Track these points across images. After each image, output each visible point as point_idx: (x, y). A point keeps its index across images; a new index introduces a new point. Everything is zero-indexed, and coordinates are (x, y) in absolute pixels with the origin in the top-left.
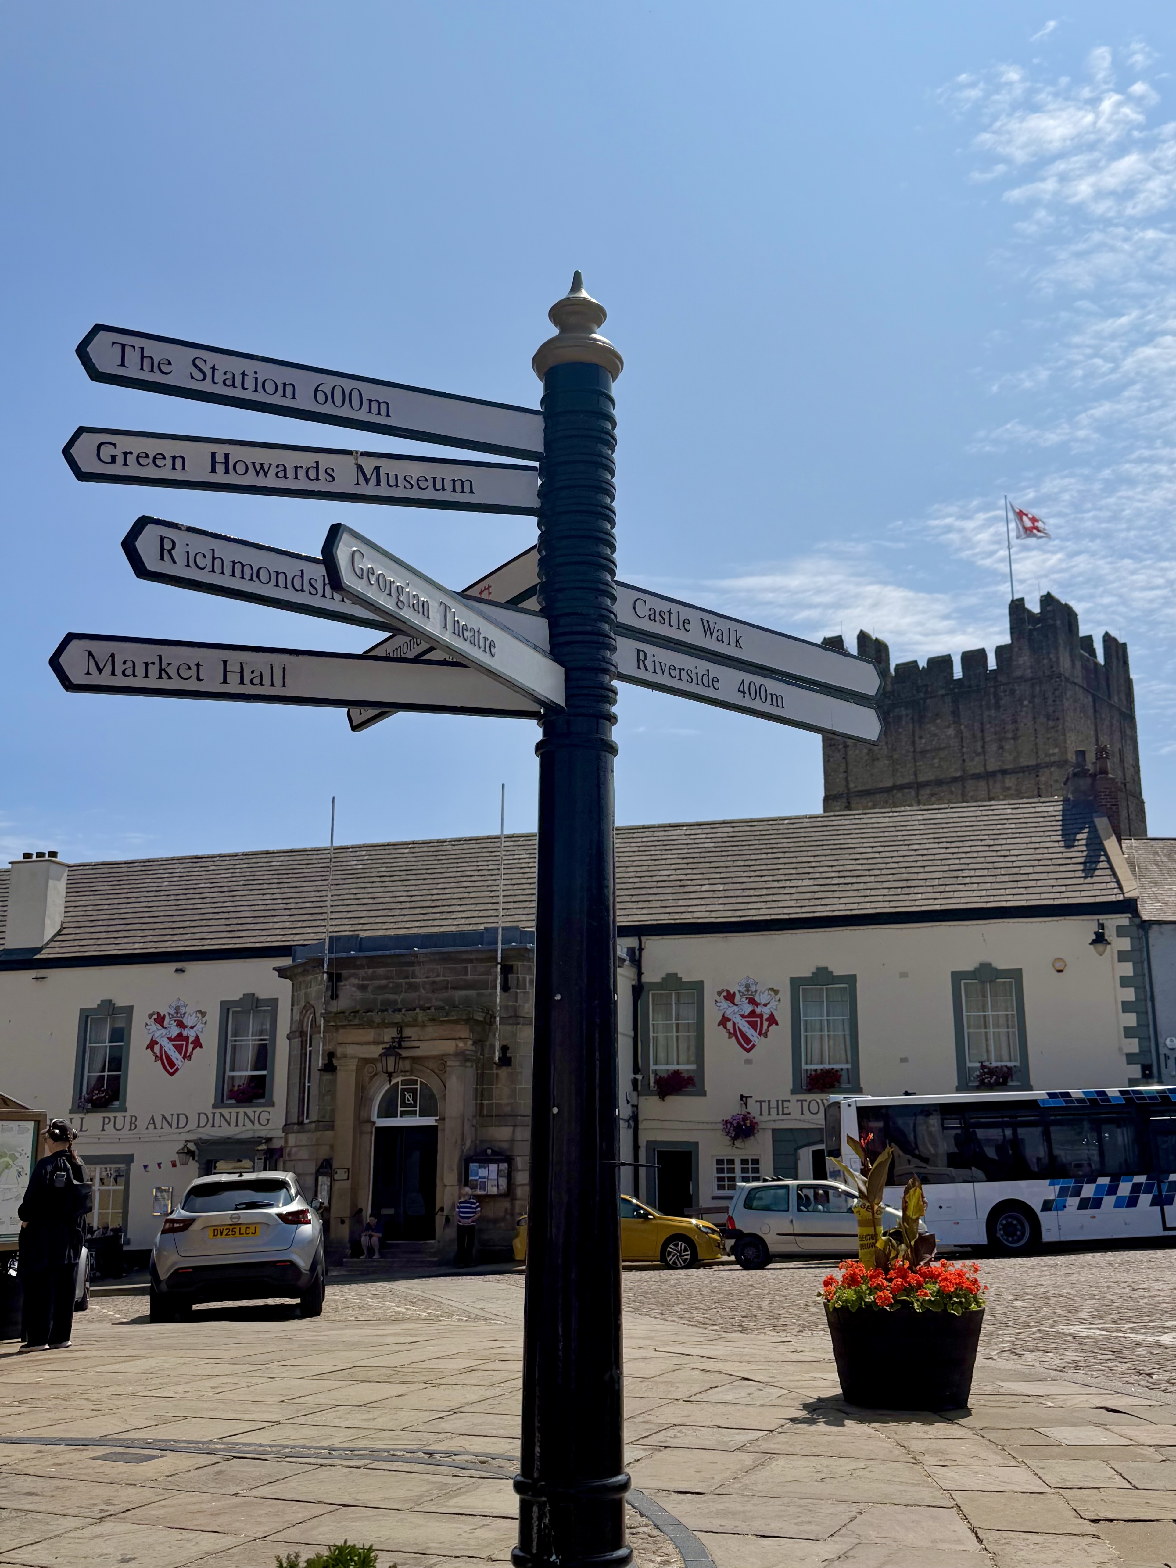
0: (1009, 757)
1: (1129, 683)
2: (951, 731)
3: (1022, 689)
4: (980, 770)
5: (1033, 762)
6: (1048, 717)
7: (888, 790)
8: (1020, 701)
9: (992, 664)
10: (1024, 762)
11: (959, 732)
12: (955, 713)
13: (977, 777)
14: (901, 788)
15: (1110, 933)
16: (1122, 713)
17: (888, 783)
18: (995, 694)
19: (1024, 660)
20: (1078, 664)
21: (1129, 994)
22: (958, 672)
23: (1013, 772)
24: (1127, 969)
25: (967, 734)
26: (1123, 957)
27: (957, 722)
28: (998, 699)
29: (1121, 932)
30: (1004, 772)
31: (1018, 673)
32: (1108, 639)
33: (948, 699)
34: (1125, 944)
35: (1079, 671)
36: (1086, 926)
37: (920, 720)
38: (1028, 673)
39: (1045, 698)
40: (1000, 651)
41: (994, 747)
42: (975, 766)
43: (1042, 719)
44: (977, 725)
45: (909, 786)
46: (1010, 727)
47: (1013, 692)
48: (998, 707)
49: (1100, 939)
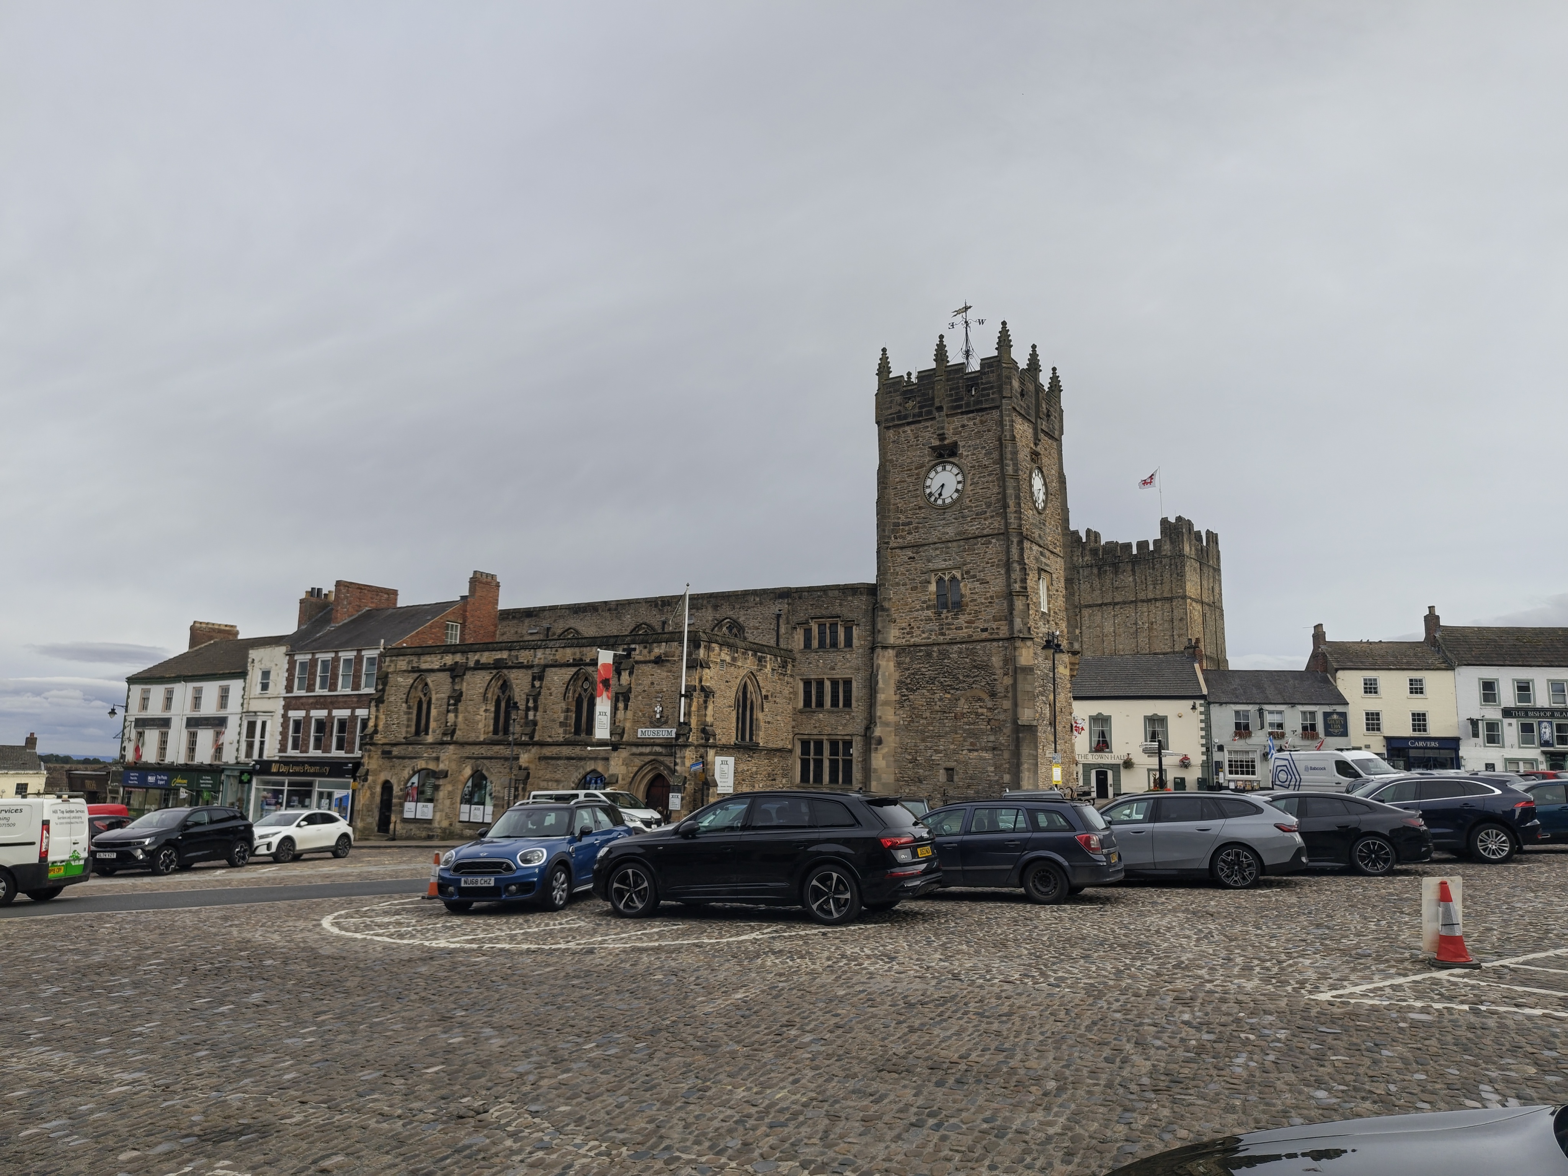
0: (1158, 592)
1: (1218, 552)
2: (1131, 579)
3: (1165, 561)
4: (1144, 598)
5: (1170, 596)
6: (1178, 574)
7: (1100, 605)
8: (1165, 566)
9: (1151, 548)
10: (1166, 595)
11: (1135, 579)
12: (1133, 571)
13: (1143, 601)
14: (1106, 604)
15: (1197, 706)
16: (1214, 568)
17: (1100, 602)
18: (1153, 563)
19: (1167, 547)
20: (1193, 549)
21: (1203, 725)
22: (1135, 551)
23: (1161, 600)
24: (1203, 717)
25: (1138, 580)
26: (1201, 713)
27: (1134, 574)
28: (1154, 565)
29: (1201, 705)
30: (1156, 600)
31: (1164, 553)
32: (1208, 532)
33: (1130, 564)
34: (1202, 709)
35: (1193, 552)
36: (1190, 703)
37: (1116, 573)
38: (1169, 554)
39: (1177, 566)
40: (1156, 542)
41: (1152, 587)
42: (1142, 596)
43: (1175, 575)
44: (1143, 577)
45: (1110, 604)
46: (1159, 578)
47: (1161, 562)
48: (1153, 568)
49: (1194, 708)
